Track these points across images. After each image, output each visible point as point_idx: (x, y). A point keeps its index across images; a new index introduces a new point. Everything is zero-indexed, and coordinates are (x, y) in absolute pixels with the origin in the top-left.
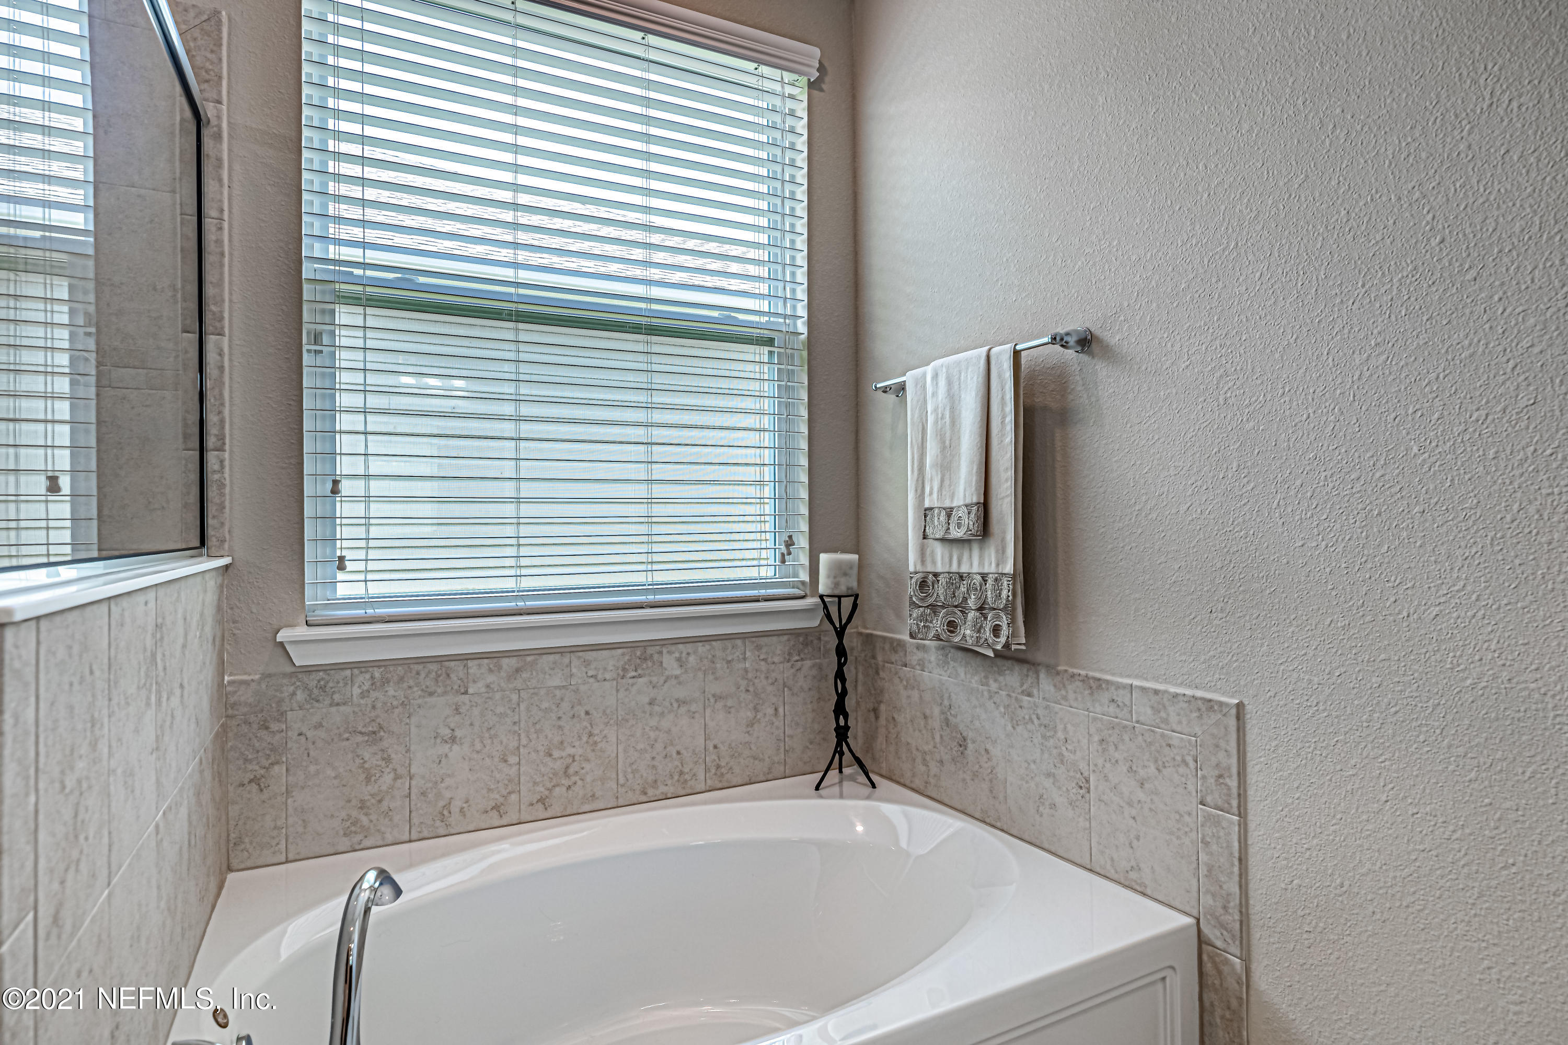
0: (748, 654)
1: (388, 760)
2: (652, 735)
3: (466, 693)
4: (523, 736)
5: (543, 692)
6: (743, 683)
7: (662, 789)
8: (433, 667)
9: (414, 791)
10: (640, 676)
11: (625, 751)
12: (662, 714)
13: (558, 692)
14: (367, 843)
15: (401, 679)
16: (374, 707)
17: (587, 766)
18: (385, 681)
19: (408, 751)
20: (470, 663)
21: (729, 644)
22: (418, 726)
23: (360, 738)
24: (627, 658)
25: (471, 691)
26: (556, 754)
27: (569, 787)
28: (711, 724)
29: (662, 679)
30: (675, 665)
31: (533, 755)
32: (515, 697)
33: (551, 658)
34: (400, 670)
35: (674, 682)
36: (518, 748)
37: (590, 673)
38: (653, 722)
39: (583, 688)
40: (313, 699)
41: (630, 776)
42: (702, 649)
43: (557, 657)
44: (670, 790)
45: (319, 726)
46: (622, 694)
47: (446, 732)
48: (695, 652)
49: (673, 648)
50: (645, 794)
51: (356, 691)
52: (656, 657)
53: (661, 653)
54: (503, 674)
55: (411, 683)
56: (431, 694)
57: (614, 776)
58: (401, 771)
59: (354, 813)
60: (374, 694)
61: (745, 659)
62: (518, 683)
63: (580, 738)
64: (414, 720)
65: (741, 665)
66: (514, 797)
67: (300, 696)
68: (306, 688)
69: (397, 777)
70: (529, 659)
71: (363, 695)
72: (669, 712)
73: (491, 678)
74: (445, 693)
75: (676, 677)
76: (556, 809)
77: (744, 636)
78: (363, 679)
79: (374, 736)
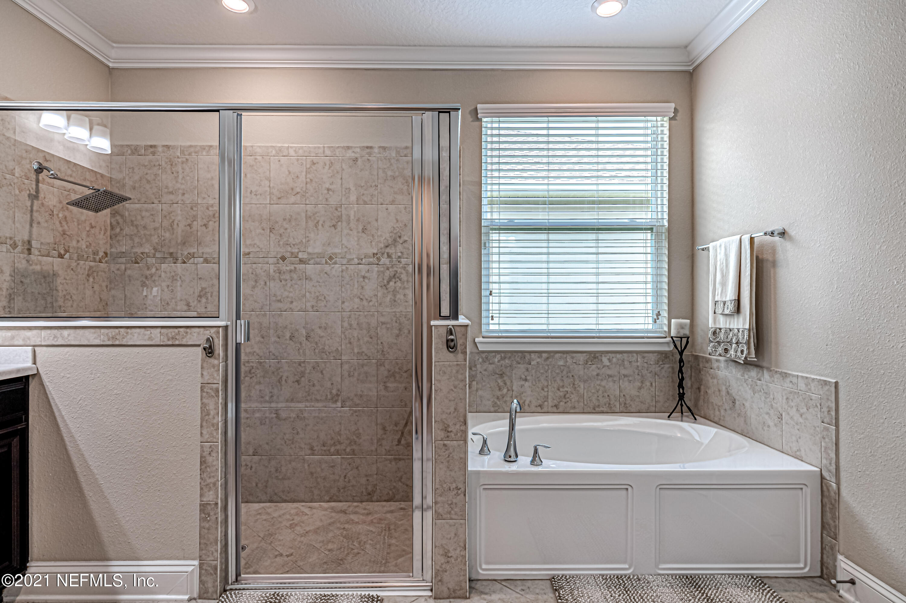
0: (639, 360)
1: (505, 384)
2: (598, 387)
3: (530, 364)
4: (549, 382)
5: (556, 366)
6: (637, 371)
7: (601, 409)
8: (520, 354)
9: (514, 395)
10: (593, 364)
11: (587, 392)
12: (602, 380)
13: (562, 367)
14: (499, 410)
15: (510, 357)
16: (501, 366)
17: (572, 396)
18: (505, 358)
19: (512, 382)
20: (532, 354)
21: (630, 355)
22: (515, 374)
23: (497, 376)
24: (588, 357)
25: (532, 364)
26: (561, 389)
27: (566, 403)
28: (622, 386)
29: (602, 367)
30: (607, 361)
31: (553, 389)
32: (547, 368)
33: (560, 355)
34: (510, 355)
35: (607, 368)
36: (548, 386)
37: (574, 361)
38: (598, 382)
39: (571, 367)
40: (484, 361)
41: (589, 402)
42: (619, 356)
43: (562, 355)
44: (605, 409)
45: (485, 370)
46: (586, 370)
47: (523, 377)
48: (616, 357)
49: (607, 355)
50: (595, 409)
51: (496, 360)
52: (599, 357)
53: (601, 356)
54: (543, 359)
55: (513, 359)
56: (519, 363)
57: (582, 401)
58: (509, 388)
59: (496, 400)
60: (502, 362)
61: (637, 361)
62: (548, 363)
63: (570, 385)
64: (514, 372)
65: (636, 364)
66: (546, 403)
67: (480, 360)
68: (482, 358)
69: (508, 390)
70: (552, 354)
71: (499, 361)
72: (605, 379)
73: (539, 360)
74: (524, 363)
75: (608, 366)
76: (561, 409)
77: (637, 352)
78: (498, 356)
79: (501, 375)
